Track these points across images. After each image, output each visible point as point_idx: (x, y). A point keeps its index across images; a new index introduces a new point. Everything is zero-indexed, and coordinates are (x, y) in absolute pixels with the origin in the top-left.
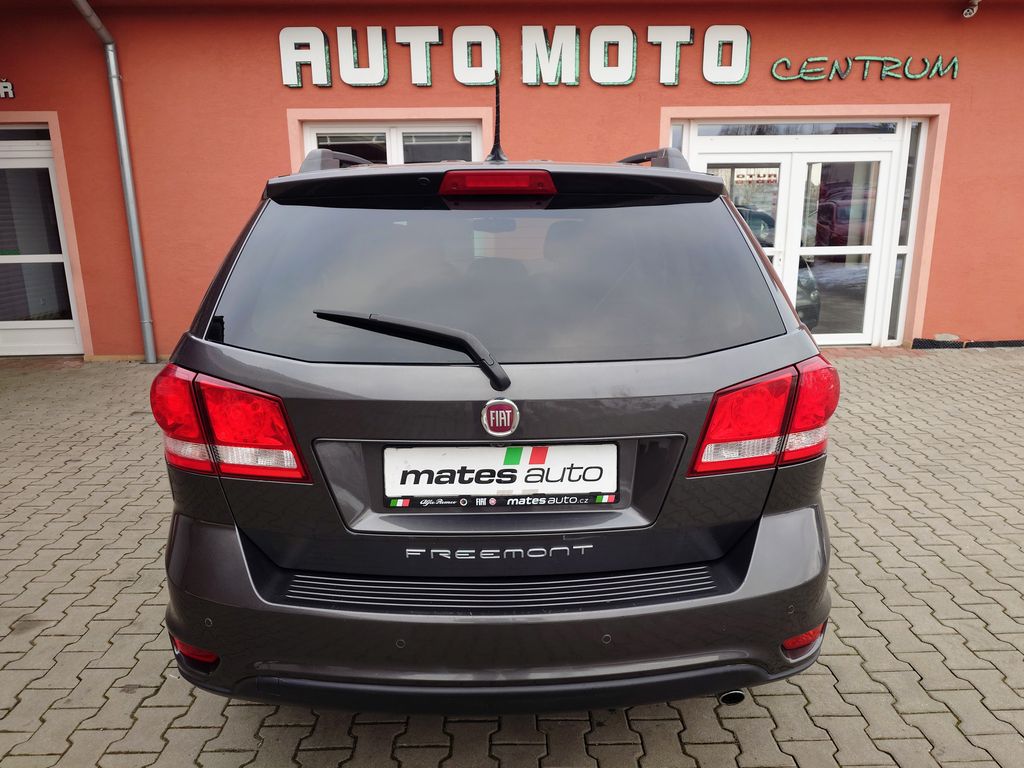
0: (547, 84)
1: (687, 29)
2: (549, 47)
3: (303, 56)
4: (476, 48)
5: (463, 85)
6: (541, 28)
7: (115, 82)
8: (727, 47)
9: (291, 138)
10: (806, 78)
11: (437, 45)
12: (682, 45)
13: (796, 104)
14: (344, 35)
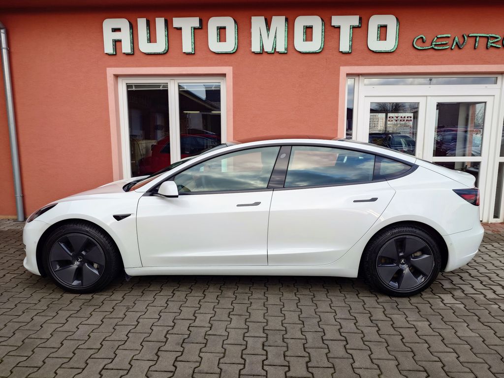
0: (266, 52)
1: (357, 18)
2: (268, 29)
3: (117, 36)
4: (222, 30)
5: (214, 53)
6: (263, 17)
7: (5, 52)
8: (383, 28)
9: (109, 85)
10: (436, 48)
11: (198, 29)
12: (354, 27)
13: (430, 64)
14: (142, 23)
